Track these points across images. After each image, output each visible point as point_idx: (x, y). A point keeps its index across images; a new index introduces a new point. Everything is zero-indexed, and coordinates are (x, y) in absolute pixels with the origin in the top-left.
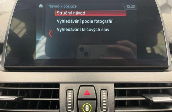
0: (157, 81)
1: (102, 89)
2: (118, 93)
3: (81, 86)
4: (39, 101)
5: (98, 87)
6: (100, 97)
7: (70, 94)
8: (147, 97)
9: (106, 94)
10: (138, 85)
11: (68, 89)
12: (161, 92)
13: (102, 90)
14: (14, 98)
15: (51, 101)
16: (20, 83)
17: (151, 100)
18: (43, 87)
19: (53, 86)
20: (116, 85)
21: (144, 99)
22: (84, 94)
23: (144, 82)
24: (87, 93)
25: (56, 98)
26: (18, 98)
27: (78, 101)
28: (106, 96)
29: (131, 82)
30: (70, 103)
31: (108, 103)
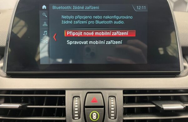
0: (168, 87)
1: (110, 95)
2: (127, 100)
3: (88, 93)
4: (44, 109)
5: (106, 93)
6: (108, 106)
7: (77, 101)
8: (157, 104)
9: (114, 101)
10: (148, 91)
11: (74, 96)
12: (172, 99)
13: (110, 97)
14: (19, 106)
15: (56, 109)
16: (24, 90)
17: (160, 108)
18: (48, 94)
19: (59, 92)
20: (125, 92)
21: (154, 106)
22: (91, 101)
23: (154, 88)
24: (95, 100)
25: (62, 105)
26: (22, 106)
27: (85, 109)
28: (114, 103)
29: (141, 88)
30: (76, 110)
31: (116, 110)
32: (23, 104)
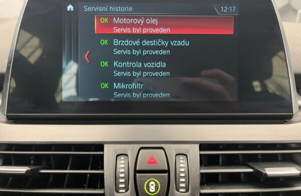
0: (274, 140)
1: (178, 153)
2: (205, 161)
3: (142, 148)
4: (68, 175)
5: (172, 150)
6: (174, 168)
7: (122, 162)
8: (256, 168)
9: (185, 162)
10: (240, 147)
11: (118, 154)
12: (279, 159)
13: (178, 156)
14: (25, 170)
15: (88, 175)
16: (35, 143)
17: (262, 173)
18: (74, 151)
19: (93, 148)
20: (202, 147)
21: (251, 170)
22: (147, 162)
23: (250, 141)
24: (152, 161)
25: (98, 169)
26: (31, 170)
27: (137, 174)
28: (186, 165)
29: (228, 141)
30: (122, 178)
31: (188, 177)
32: (33, 168)
